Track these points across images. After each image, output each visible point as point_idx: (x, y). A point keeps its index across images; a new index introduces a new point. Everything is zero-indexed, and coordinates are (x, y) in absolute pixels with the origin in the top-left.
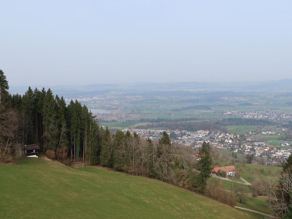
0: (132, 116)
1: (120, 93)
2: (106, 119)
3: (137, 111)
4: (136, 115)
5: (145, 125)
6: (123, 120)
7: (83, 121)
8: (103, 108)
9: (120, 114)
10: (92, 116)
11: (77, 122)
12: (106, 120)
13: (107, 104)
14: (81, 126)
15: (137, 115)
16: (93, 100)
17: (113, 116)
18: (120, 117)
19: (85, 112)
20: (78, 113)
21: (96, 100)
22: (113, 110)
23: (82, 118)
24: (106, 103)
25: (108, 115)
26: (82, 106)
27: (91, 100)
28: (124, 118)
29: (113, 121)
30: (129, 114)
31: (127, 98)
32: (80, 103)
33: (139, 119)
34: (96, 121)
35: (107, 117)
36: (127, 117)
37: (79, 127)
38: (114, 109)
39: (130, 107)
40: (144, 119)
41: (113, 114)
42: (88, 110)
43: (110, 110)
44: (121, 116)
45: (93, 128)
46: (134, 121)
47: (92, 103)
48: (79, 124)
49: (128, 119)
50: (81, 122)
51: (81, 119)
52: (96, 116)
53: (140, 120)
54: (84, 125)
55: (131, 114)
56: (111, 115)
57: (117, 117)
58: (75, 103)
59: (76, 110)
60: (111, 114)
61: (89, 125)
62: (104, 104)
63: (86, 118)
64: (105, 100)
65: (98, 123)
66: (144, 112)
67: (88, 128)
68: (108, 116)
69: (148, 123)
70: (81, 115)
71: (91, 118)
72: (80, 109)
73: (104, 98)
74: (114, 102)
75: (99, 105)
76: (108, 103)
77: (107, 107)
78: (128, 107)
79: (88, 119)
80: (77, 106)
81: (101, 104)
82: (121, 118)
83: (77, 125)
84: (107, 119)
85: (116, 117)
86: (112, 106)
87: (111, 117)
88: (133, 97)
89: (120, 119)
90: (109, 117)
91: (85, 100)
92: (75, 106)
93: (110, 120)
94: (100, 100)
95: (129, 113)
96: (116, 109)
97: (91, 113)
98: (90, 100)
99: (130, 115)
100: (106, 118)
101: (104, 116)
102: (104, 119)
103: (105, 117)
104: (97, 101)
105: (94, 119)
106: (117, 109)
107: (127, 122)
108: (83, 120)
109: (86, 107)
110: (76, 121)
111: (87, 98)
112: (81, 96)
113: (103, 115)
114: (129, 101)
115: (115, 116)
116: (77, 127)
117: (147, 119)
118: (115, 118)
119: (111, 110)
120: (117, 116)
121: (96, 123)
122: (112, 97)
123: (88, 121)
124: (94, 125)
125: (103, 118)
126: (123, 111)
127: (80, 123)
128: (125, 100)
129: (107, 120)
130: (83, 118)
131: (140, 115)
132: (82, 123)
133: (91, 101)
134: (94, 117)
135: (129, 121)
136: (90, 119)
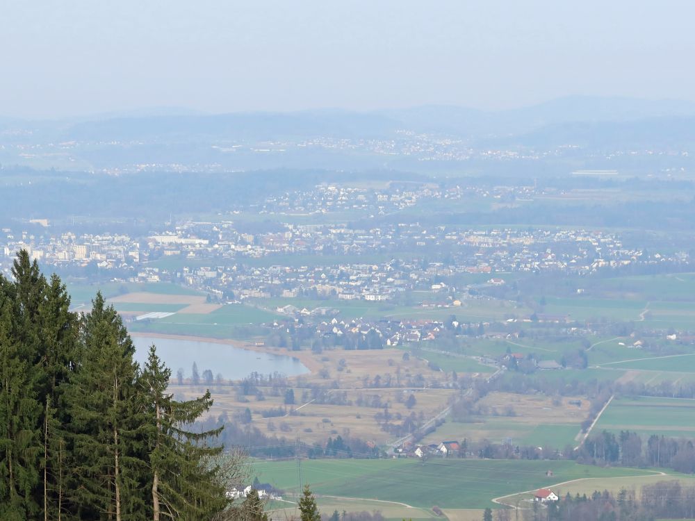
0: (510, 413)
1: (407, 200)
2: (271, 428)
3: (564, 363)
4: (557, 404)
5: (638, 496)
6: (428, 441)
7: (85, 443)
8: (243, 335)
9: (406, 392)
10: (167, 405)
11: (35, 451)
12: (279, 435)
13: (286, 293)
14: (73, 486)
15: (565, 400)
16: (156, 256)
17: (339, 401)
18: (406, 413)
19: (102, 361)
20: (39, 373)
21: (181, 258)
22: (340, 353)
23: (82, 415)
24: (274, 292)
25: (298, 394)
26: (80, 307)
27: (135, 254)
28: (439, 423)
29: (338, 447)
30: (483, 391)
31: (470, 249)
32: (56, 281)
33: (581, 437)
34: (211, 442)
35: (281, 413)
36: (465, 412)
37: (54, 495)
38: (347, 342)
39: (499, 328)
40: (625, 436)
41: (335, 385)
42: (130, 349)
43: (307, 352)
44: (411, 402)
45: (181, 506)
46: (530, 454)
47: (147, 287)
48: (49, 464)
49: (477, 434)
50: (70, 447)
51: (67, 419)
52: (204, 404)
53: (589, 445)
54: (94, 476)
55: (506, 389)
56: (318, 395)
57: (378, 417)
58: (13, 279)
59: (24, 347)
60: (321, 382)
61: (145, 481)
62: (255, 293)
63: (112, 413)
64: (263, 262)
65: (222, 460)
66: (630, 376)
67: (134, 499)
68: (290, 399)
69: (664, 476)
70: (72, 392)
71: (160, 413)
72: (60, 337)
73: (256, 242)
74: (343, 276)
75: (210, 299)
76: (289, 286)
77: (285, 320)
78: (481, 330)
79: (135, 425)
80: (32, 310)
81: (229, 295)
82: (410, 425)
83: (35, 474)
84: (285, 427)
85: (361, 410)
86: (329, 317)
87: (322, 409)
88: (528, 241)
89: (398, 432)
90: (298, 409)
91: (80, 252)
92: (15, 310)
93: (310, 442)
94: (215, 261)
95: (487, 377)
96: (363, 346)
97: (158, 377)
98: (129, 260)
99: (498, 400)
100: (277, 421)
101: (260, 398)
102: (260, 423)
103: (268, 414)
104: (194, 267)
105: (184, 426)
106: (376, 343)
107: (472, 457)
108: (91, 428)
109: (110, 316)
110: (27, 434)
111: (97, 240)
112: (44, 223)
113: (247, 387)
114: (486, 277)
115: (359, 403)
116: (37, 492)
117: (653, 438)
118: (361, 425)
119: (316, 349)
120: (377, 404)
121: (210, 463)
122: (326, 231)
123: (137, 445)
124: (192, 478)
125: (247, 417)
126: (435, 368)
127: (63, 455)
128: (447, 262)
129: (290, 437)
130: (93, 414)
131: (587, 404)
132: (83, 459)
133: (139, 267)
134: (190, 410)
135: (488, 451)
136: (147, 427)
